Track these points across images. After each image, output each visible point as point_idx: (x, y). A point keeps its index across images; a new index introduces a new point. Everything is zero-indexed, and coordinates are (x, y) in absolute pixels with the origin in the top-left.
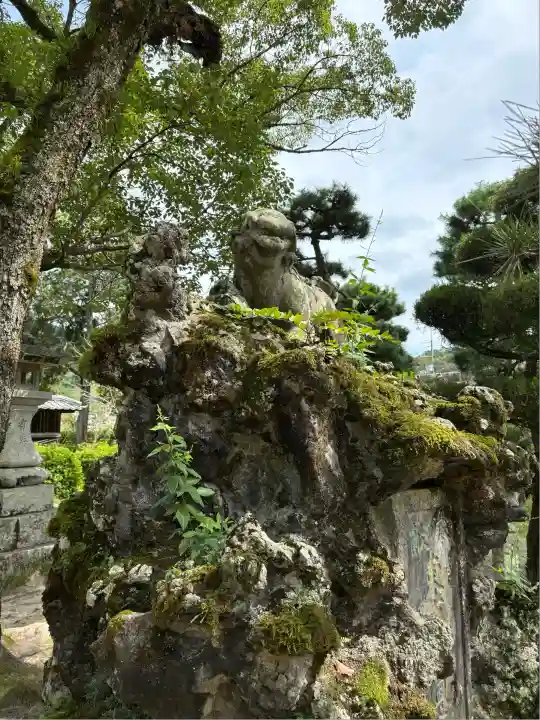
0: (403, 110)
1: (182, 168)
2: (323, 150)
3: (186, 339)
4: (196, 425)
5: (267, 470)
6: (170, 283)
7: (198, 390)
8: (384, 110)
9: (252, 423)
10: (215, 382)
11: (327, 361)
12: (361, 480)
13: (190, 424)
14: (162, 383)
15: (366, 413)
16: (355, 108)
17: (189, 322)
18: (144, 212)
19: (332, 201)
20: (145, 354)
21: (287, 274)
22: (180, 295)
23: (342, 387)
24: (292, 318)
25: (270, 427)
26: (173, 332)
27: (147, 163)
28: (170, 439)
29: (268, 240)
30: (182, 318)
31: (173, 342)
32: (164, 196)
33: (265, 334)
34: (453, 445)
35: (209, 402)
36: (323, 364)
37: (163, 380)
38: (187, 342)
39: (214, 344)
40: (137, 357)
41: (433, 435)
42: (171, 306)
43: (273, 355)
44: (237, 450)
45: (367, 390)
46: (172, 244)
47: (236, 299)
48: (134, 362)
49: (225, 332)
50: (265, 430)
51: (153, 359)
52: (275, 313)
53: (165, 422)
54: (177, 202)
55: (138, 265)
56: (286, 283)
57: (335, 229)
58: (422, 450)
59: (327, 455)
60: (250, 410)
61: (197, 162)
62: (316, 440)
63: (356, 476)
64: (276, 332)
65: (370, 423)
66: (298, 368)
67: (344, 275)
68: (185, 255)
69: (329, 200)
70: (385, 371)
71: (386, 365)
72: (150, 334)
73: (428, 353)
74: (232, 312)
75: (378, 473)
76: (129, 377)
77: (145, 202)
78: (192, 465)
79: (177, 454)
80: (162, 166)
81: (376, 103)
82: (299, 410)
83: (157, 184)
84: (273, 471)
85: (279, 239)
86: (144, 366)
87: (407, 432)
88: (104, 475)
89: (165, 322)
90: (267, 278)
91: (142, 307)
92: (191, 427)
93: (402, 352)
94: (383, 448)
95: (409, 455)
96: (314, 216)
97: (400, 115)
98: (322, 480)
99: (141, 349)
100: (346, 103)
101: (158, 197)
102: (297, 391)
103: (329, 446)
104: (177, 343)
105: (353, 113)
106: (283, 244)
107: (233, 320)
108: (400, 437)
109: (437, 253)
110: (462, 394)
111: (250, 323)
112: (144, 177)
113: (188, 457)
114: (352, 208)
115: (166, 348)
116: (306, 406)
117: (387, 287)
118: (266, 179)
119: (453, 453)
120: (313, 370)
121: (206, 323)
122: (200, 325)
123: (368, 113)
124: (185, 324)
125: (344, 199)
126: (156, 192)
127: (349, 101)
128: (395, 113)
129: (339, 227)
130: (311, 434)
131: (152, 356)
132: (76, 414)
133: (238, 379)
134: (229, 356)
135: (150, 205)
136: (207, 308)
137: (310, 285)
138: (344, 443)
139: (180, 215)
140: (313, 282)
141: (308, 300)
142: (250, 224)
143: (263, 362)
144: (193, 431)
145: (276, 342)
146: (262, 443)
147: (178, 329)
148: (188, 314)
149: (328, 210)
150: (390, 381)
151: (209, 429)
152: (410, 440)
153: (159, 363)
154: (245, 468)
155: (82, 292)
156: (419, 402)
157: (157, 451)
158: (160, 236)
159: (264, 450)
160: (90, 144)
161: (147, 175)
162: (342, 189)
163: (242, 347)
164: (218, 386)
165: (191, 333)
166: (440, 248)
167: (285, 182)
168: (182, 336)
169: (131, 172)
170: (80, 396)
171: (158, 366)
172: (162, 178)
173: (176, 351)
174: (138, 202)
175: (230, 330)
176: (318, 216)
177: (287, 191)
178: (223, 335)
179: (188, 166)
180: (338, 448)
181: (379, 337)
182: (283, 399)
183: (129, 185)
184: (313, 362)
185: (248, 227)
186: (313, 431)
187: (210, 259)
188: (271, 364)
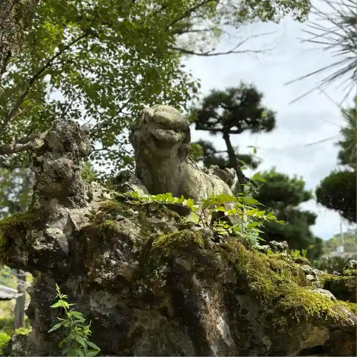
0: (302, 14)
1: (99, 73)
2: (230, 52)
3: (87, 224)
4: (97, 302)
5: (165, 341)
6: (70, 174)
7: (97, 270)
8: (284, 15)
9: (149, 298)
10: (114, 262)
11: (217, 240)
12: (252, 348)
13: (92, 301)
14: (65, 265)
15: (253, 286)
16: (258, 13)
17: (90, 209)
18: (66, 114)
19: (241, 99)
20: (49, 239)
21: (184, 164)
22: (80, 185)
23: (230, 263)
24: (185, 203)
25: (167, 302)
26: (75, 218)
27: (67, 69)
28: (69, 314)
29: (163, 133)
30: (82, 206)
31: (74, 227)
32: (83, 99)
33: (160, 218)
34: (332, 312)
35: (107, 281)
36: (211, 243)
37: (67, 262)
38: (87, 226)
39: (111, 228)
40: (42, 242)
41: (313, 303)
42: (72, 195)
43: (165, 236)
44: (137, 324)
45: (255, 265)
46: (70, 138)
47: (134, 187)
48: (39, 246)
49: (122, 217)
50: (162, 305)
51: (56, 243)
52: (170, 199)
53: (64, 299)
54: (96, 104)
55: (40, 159)
56: (183, 172)
57: (244, 124)
58: (302, 318)
59: (218, 326)
60: (146, 286)
61: (112, 66)
62: (207, 312)
63: (247, 345)
64: (170, 216)
65: (257, 296)
66: (188, 247)
67: (254, 166)
68: (85, 148)
69: (238, 98)
70: (280, 249)
71: (280, 244)
72: (53, 221)
73: (338, 236)
74: (131, 199)
75: (266, 341)
76: (35, 261)
77: (66, 104)
78: (90, 338)
79: (77, 329)
80: (81, 72)
81: (277, 9)
82: (191, 285)
83: (77, 88)
84: (171, 343)
85: (173, 132)
86: (47, 250)
87: (289, 302)
88: (16, 351)
89: (68, 210)
90: (165, 168)
91: (46, 196)
92: (93, 304)
93: (309, 234)
94: (269, 318)
95: (292, 324)
96: (225, 113)
97: (299, 19)
98: (214, 349)
99: (46, 235)
100: (250, 10)
101: (78, 100)
102: (189, 269)
103: (221, 318)
104: (78, 228)
105: (257, 18)
106: (177, 136)
107: (131, 206)
108: (283, 307)
109: (341, 143)
110: (347, 268)
111: (146, 208)
112: (64, 82)
113: (87, 331)
114: (258, 104)
115: (69, 233)
116: (197, 282)
117: (296, 176)
118: (175, 80)
119: (332, 319)
120: (201, 248)
121: (105, 209)
122: (100, 212)
123: (270, 17)
124: (86, 211)
125: (252, 97)
126: (76, 96)
127: (253, 9)
128: (295, 17)
129: (247, 122)
130: (203, 307)
131: (55, 240)
132: (14, 302)
133: (135, 259)
134: (126, 238)
135: (70, 107)
136: (108, 196)
137: (207, 173)
138: (235, 315)
139: (98, 116)
140: (211, 171)
141: (204, 187)
142: (147, 120)
143: (155, 243)
144: (94, 308)
145: (171, 224)
146: (160, 317)
147: (79, 215)
148: (89, 201)
149: (237, 107)
150: (282, 258)
151: (110, 306)
152: (292, 310)
153: (62, 246)
154: (145, 341)
155: (17, 190)
156: (310, 277)
157: (57, 326)
158: (58, 131)
159: (162, 323)
160: (10, 53)
161: (68, 80)
162: (249, 87)
163: (139, 230)
164: (115, 266)
165: (91, 219)
166: (343, 139)
167: (193, 83)
168: (82, 222)
169: (52, 77)
170: (17, 284)
171: (61, 249)
172: (81, 82)
173: (76, 235)
174: (60, 105)
175: (128, 215)
176: (229, 113)
177: (195, 91)
178: (119, 220)
179: (104, 71)
180: (229, 319)
181: (265, 217)
182: (175, 276)
183: (51, 90)
184: (200, 241)
185: (145, 122)
186: (205, 304)
187: (127, 154)
188: (163, 244)
